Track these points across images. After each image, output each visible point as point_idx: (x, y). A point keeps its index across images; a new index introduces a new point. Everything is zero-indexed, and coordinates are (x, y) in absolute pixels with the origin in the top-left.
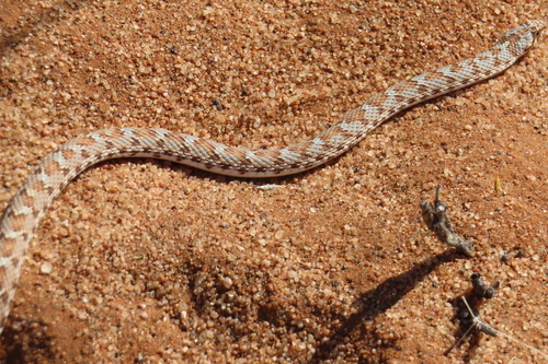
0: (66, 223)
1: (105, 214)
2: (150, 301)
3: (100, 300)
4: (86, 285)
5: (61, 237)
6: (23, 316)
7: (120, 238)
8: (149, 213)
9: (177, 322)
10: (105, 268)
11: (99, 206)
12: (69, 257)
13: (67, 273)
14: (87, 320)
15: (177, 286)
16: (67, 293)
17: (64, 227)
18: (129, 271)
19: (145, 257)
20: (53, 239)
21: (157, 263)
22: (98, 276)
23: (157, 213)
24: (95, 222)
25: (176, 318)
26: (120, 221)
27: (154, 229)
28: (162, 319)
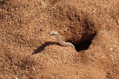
0: (98, 4)
1: (106, 3)
2: (112, 19)
3: (103, 18)
4: (101, 15)
5: (97, 6)
6: (89, 20)
7: (108, 7)
8: (113, 3)
9: (117, 23)
10: (105, 12)
11: (105, 1)
12: (98, 10)
13: (98, 13)
14: (101, 21)
15: (117, 17)
16: (98, 16)
17: (98, 5)
18: (109, 13)
19: (112, 11)
20: (96, 7)
21: (114, 12)
22: (103, 14)
23: (115, 3)
24: (104, 4)
25: (117, 22)
26: (108, 4)
27: (114, 6)
28: (114, 22)
